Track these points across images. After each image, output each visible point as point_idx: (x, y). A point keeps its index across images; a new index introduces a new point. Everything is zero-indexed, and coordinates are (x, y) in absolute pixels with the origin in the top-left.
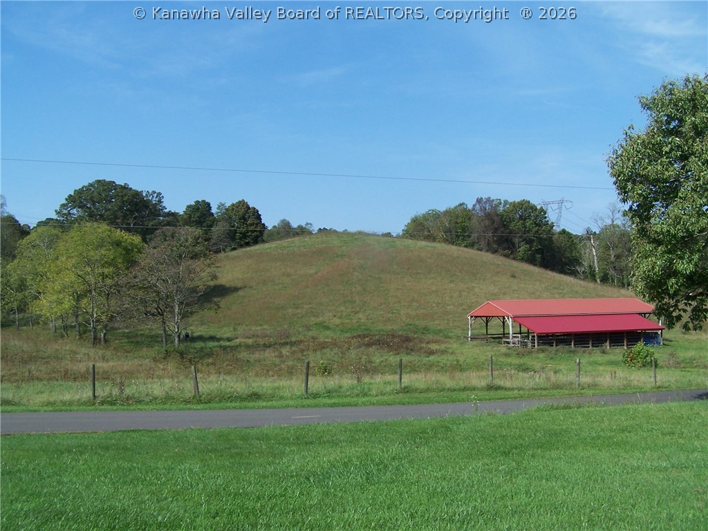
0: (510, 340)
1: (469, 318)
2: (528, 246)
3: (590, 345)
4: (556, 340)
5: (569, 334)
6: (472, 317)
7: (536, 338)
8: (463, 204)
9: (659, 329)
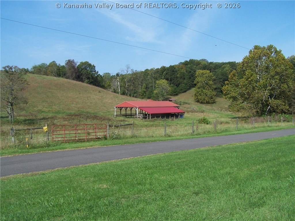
0: (137, 116)
1: (115, 108)
2: (88, 80)
3: (165, 118)
4: (156, 116)
5: (159, 114)
6: (116, 107)
7: (150, 115)
8: (54, 61)
9: (183, 112)
